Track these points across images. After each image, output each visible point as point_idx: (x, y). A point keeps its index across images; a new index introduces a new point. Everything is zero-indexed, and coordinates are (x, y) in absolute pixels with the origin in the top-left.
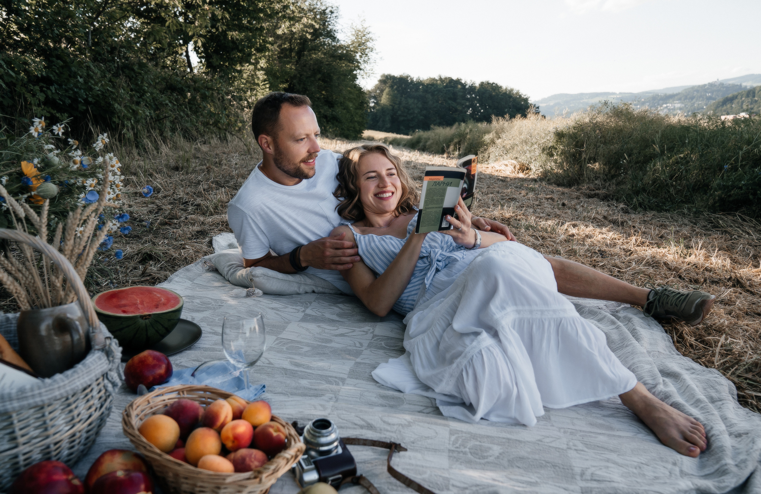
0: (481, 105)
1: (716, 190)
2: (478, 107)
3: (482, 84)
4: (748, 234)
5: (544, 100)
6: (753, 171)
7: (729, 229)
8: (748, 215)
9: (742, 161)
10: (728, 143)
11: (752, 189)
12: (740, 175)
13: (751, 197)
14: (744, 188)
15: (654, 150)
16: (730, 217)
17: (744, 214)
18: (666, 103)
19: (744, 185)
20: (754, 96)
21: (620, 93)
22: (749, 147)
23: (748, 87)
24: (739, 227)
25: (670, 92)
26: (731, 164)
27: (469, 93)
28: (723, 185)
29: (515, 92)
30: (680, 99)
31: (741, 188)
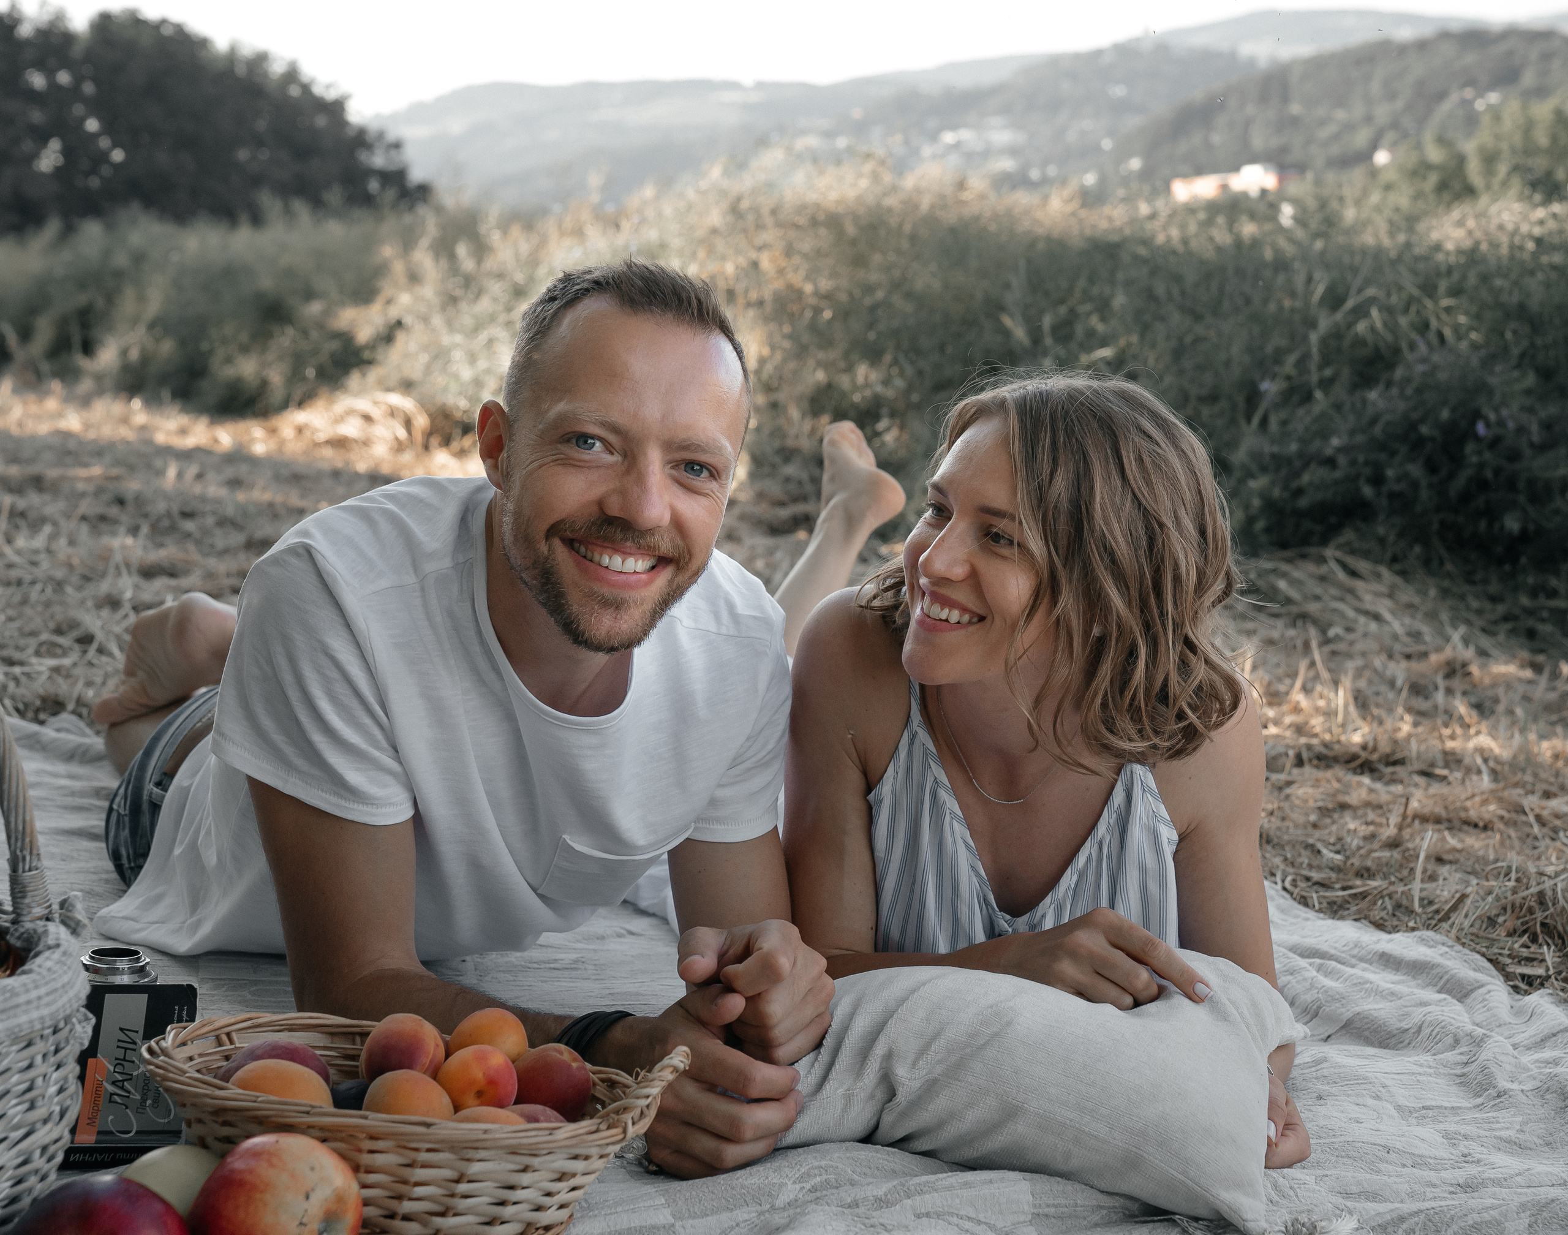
0: (109, 127)
1: (1249, 475)
2: (95, 136)
3: (104, 23)
4: (1377, 617)
5: (418, 112)
6: (1364, 402)
7: (1313, 607)
8: (1366, 555)
9: (1321, 367)
10: (1265, 301)
11: (1367, 463)
12: (1322, 415)
13: (1367, 491)
14: (1342, 460)
15: (1007, 333)
16: (1311, 567)
17: (1353, 552)
18: (954, 128)
19: (1339, 450)
20: (1285, 99)
21: (760, 86)
22: (1339, 316)
23: (1263, 63)
24: (1342, 599)
25: (964, 82)
26: (1289, 378)
27: (40, 65)
28: (1274, 456)
29: (277, 68)
30: (1005, 110)
31: (1330, 462)
